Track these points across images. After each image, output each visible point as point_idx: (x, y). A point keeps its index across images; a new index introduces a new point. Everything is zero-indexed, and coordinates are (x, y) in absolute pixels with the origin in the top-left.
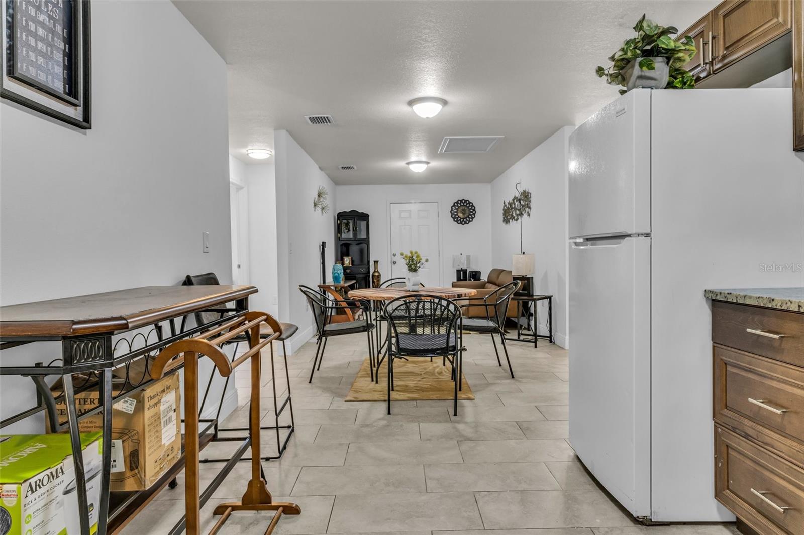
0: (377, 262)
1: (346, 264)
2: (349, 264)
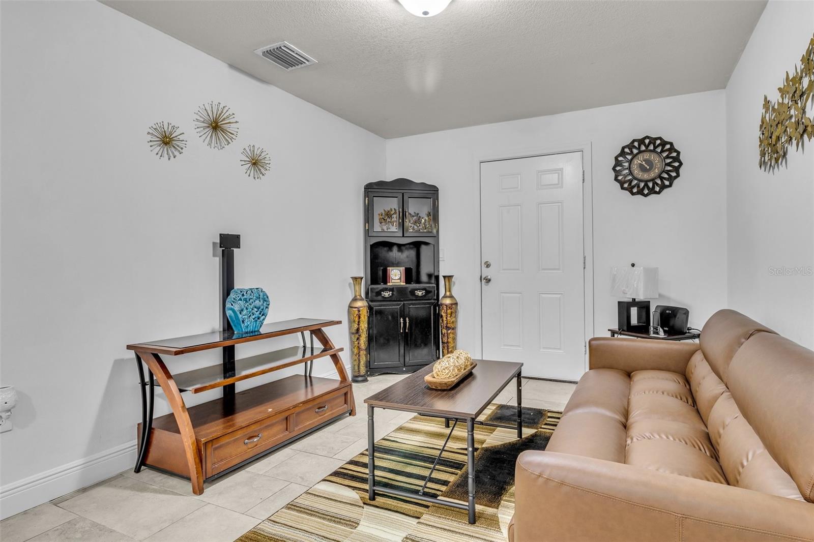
1: (393, 281)
2: (399, 281)
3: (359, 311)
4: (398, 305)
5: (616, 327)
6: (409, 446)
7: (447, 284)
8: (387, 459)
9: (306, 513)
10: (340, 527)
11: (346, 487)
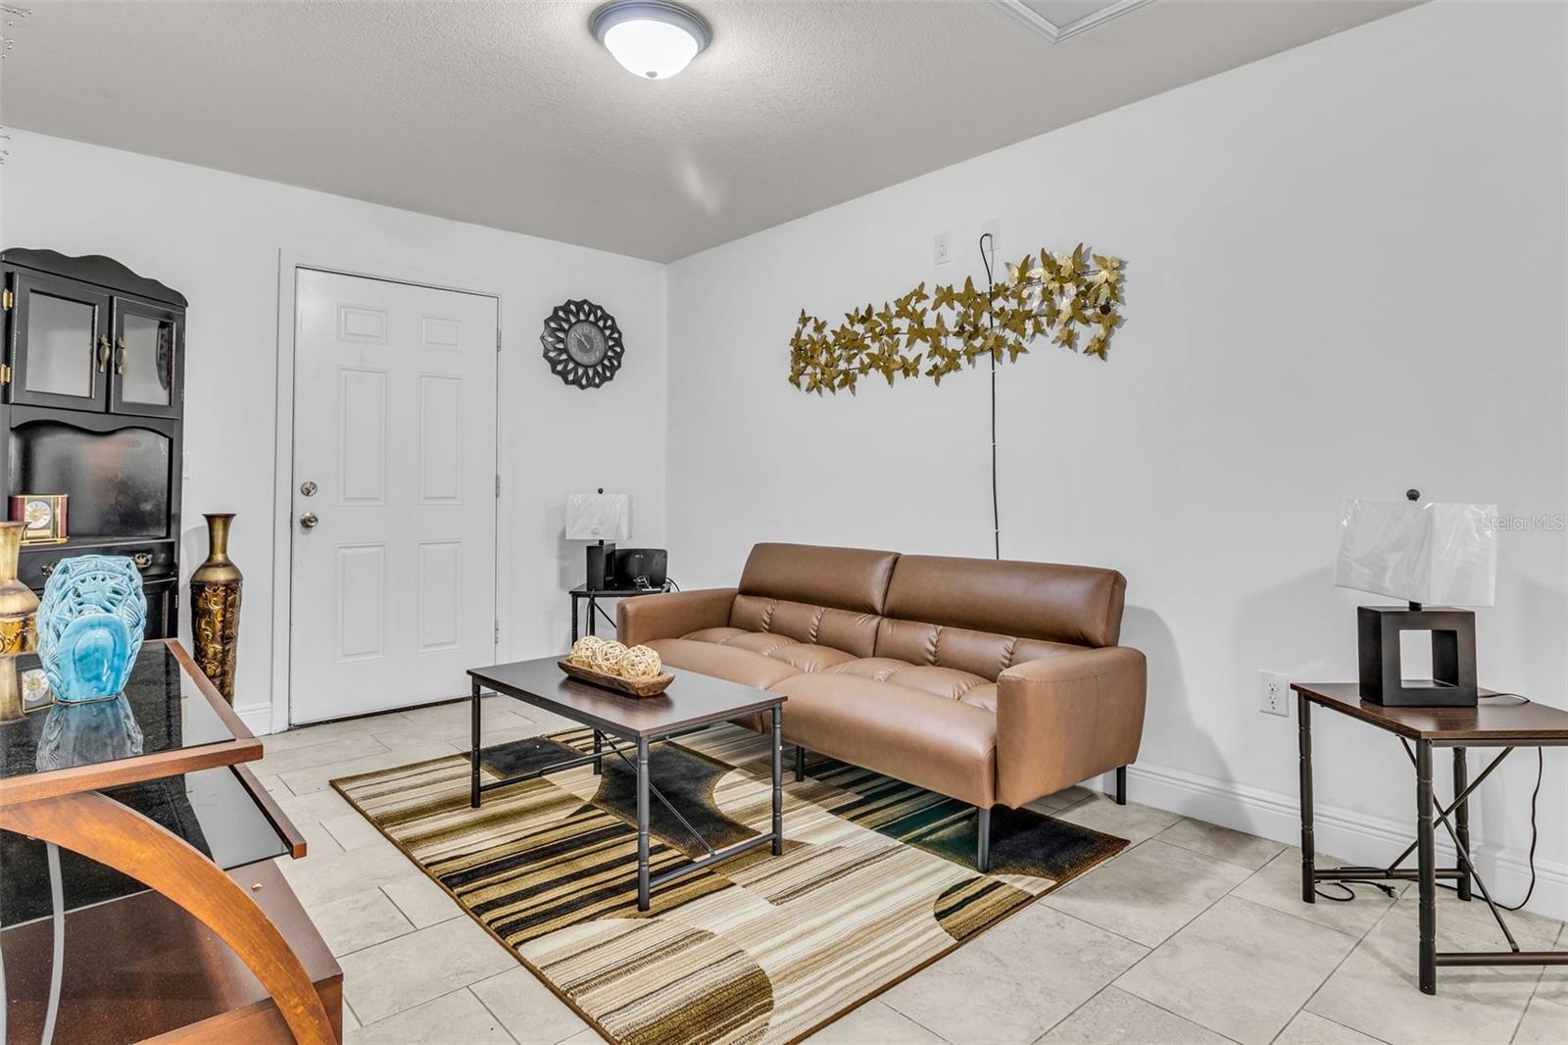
0: (227, 518)
1: (29, 533)
6: (502, 849)
7: (217, 533)
8: (518, 876)
9: (619, 975)
10: (695, 948)
11: (574, 926)
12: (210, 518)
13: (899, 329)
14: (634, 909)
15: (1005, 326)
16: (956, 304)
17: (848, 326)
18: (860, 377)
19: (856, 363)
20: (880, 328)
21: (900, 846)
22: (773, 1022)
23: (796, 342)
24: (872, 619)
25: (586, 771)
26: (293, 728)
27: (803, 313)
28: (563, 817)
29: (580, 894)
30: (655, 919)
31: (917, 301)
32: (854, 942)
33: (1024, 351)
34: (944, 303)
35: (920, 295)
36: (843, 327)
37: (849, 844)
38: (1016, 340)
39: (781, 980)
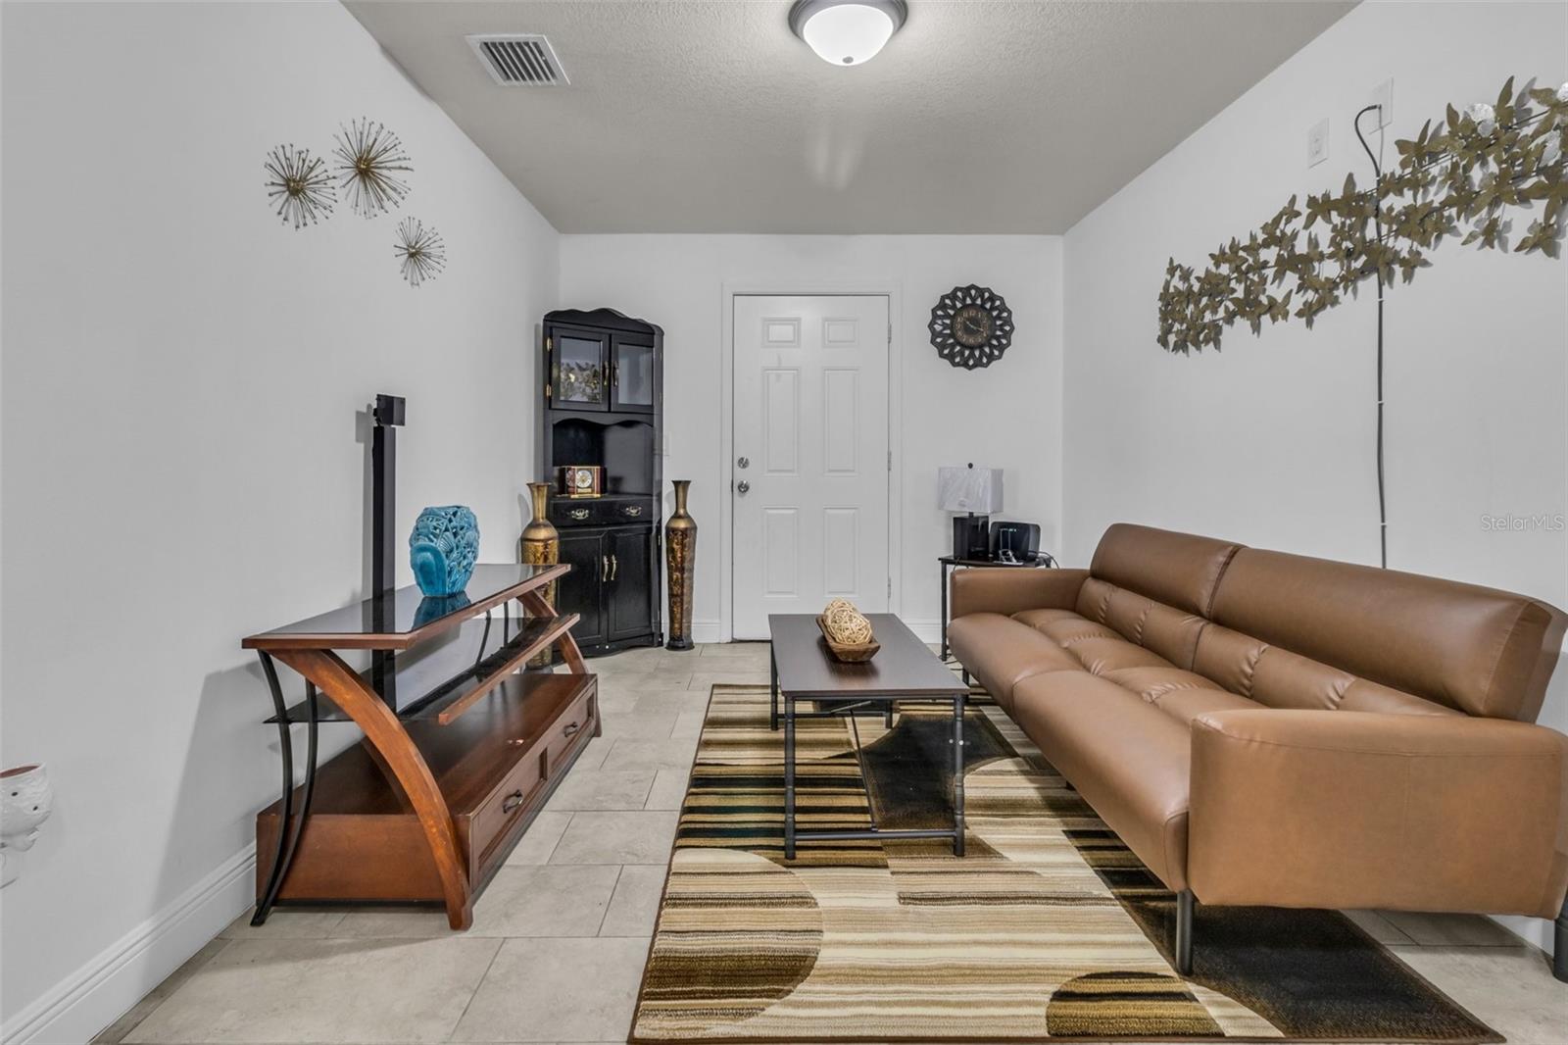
0: (687, 483)
1: (579, 490)
2: (590, 490)
3: (546, 547)
4: (600, 533)
5: (949, 553)
6: (752, 768)
7: (681, 494)
8: (741, 794)
9: (712, 904)
10: (791, 909)
11: (729, 850)
12: (677, 484)
13: (1265, 261)
14: (781, 854)
15: (1397, 234)
16: (1334, 214)
17: (1214, 269)
18: (1226, 328)
19: (1221, 313)
20: (1246, 264)
21: (1110, 899)
22: (769, 1011)
23: (1166, 297)
24: (1197, 621)
25: (880, 723)
26: (734, 641)
27: (1171, 260)
28: (821, 757)
29: (760, 825)
30: (790, 870)
31: (1288, 222)
32: (928, 976)
33: (1425, 263)
34: (1319, 218)
35: (1290, 213)
36: (1207, 271)
37: (1047, 873)
38: (1411, 251)
39: (821, 976)
